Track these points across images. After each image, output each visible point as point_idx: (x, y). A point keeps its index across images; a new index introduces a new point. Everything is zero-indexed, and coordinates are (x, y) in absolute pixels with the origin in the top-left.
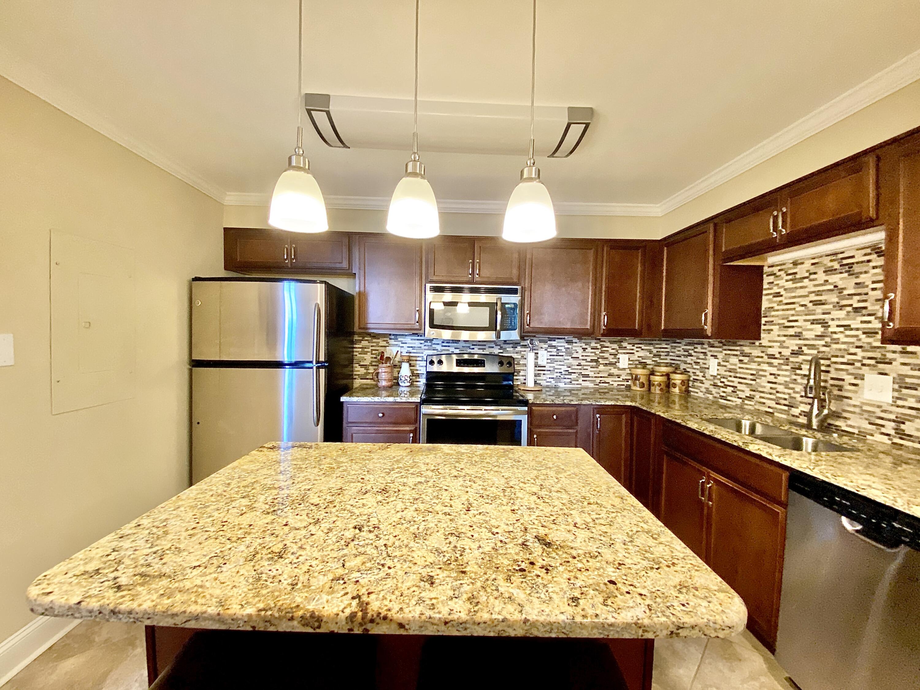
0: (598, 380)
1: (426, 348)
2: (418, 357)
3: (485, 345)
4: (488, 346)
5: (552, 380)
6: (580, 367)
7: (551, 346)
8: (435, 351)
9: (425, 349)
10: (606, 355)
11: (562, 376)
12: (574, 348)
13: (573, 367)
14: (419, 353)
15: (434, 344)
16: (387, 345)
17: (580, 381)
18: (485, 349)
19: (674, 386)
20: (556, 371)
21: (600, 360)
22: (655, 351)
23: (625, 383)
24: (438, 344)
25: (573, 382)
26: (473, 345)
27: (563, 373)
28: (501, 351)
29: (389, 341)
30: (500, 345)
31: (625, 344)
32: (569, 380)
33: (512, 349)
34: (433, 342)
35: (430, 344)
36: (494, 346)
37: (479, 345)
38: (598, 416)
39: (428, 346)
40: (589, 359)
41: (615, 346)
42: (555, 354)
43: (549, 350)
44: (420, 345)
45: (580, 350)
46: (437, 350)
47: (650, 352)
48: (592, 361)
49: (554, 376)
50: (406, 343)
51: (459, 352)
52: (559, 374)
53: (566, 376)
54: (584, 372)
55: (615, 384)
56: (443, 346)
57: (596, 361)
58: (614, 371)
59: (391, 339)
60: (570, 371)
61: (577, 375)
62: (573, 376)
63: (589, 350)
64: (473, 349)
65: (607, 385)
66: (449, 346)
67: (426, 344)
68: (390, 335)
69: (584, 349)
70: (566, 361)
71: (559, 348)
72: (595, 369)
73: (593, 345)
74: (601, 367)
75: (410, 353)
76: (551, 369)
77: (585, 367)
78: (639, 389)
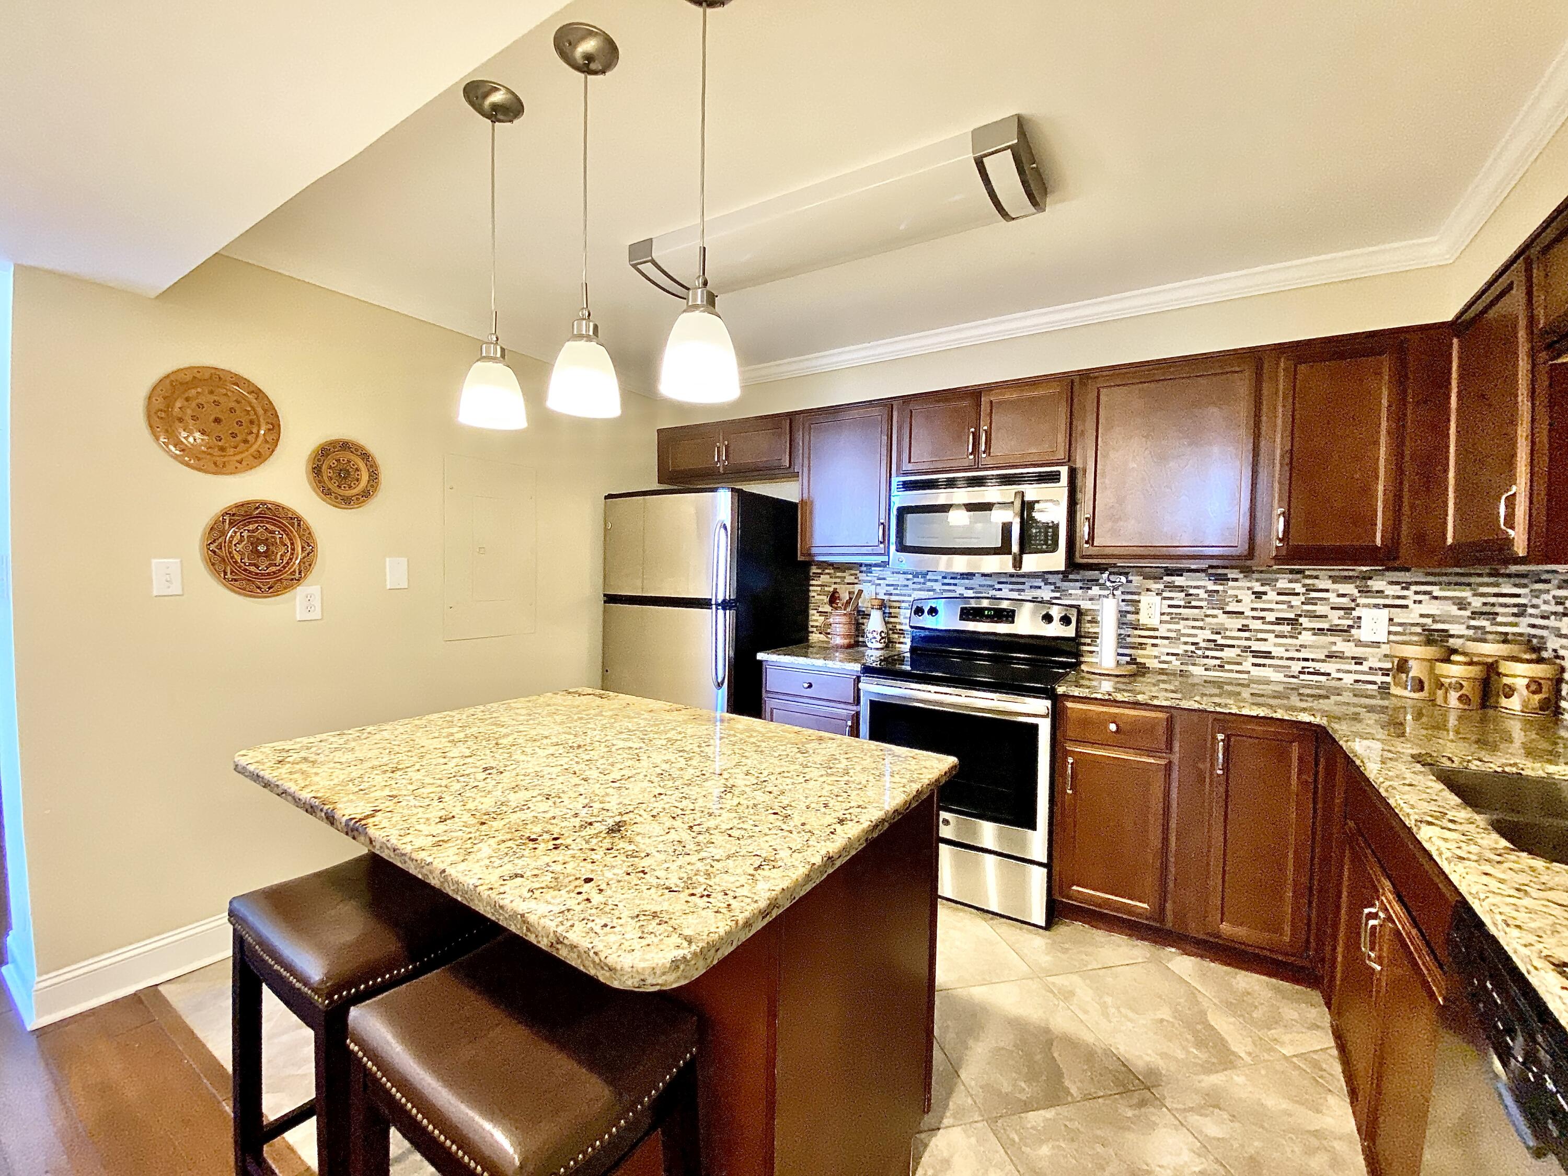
0: (1296, 667)
1: (915, 586)
2: (903, 601)
3: (1024, 583)
4: (1028, 585)
5: (1173, 658)
6: (1246, 634)
7: (1171, 587)
8: (931, 593)
9: (913, 589)
10: (1321, 609)
11: (1200, 652)
12: (1230, 592)
13: (1228, 633)
14: (905, 595)
15: (929, 580)
16: (856, 581)
17: (1247, 665)
18: (1023, 590)
19: (1509, 692)
20: (1183, 639)
21: (1301, 620)
22: (1477, 603)
23: (1379, 679)
24: (936, 581)
25: (1227, 667)
26: (999, 583)
27: (1203, 645)
28: (1058, 595)
29: (859, 575)
30: (1054, 584)
31: (1376, 584)
32: (1218, 662)
33: (1080, 592)
34: (928, 577)
35: (922, 580)
36: (1042, 584)
37: (1011, 583)
38: (1220, 737)
39: (920, 583)
40: (1271, 617)
41: (1349, 588)
42: (1182, 603)
43: (1165, 594)
44: (906, 583)
45: (1247, 597)
46: (934, 590)
47: (1462, 604)
48: (1279, 621)
49: (1180, 652)
50: (884, 579)
51: (973, 595)
52: (1193, 648)
53: (1208, 653)
54: (1256, 646)
55: (1348, 679)
56: (944, 584)
57: (1293, 622)
58: (1349, 649)
59: (861, 572)
60: (1220, 641)
61: (1238, 651)
62: (1228, 653)
63: (1272, 595)
64: (1000, 590)
65: (1323, 678)
66: (955, 585)
67: (916, 580)
68: (861, 565)
69: (1258, 595)
70: (1208, 620)
71: (1192, 591)
72: (1289, 641)
73: (1283, 584)
74: (1306, 637)
75: (891, 594)
76: (1173, 635)
77: (1260, 636)
78: (1406, 693)
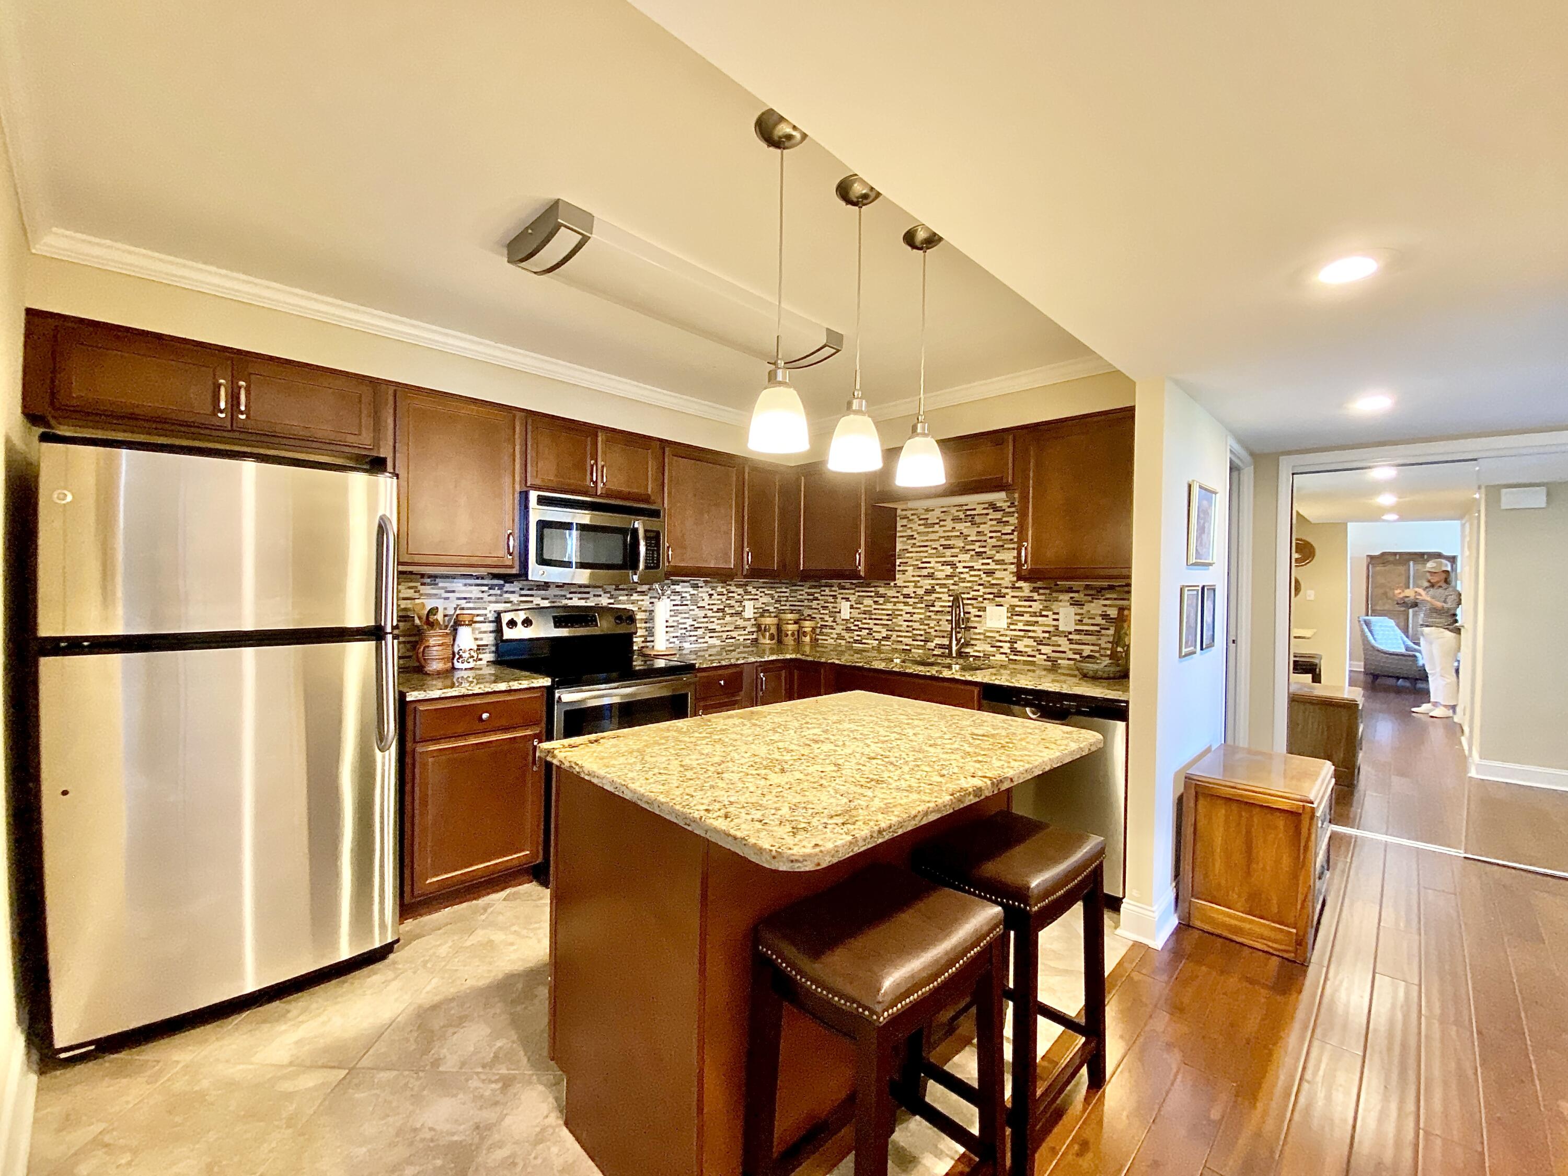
0: (724, 635)
1: (493, 599)
2: (478, 615)
3: (588, 593)
4: (592, 594)
5: (675, 640)
6: (706, 620)
7: (675, 592)
8: (509, 605)
9: (490, 602)
10: (732, 602)
11: (688, 634)
12: (700, 595)
13: (699, 620)
14: (479, 609)
15: (507, 592)
16: (417, 596)
17: (707, 639)
18: (588, 598)
19: (805, 634)
20: (681, 626)
21: (726, 609)
22: (776, 595)
23: (750, 637)
24: (513, 592)
25: (700, 641)
26: (571, 593)
27: (689, 629)
28: (612, 601)
29: (421, 588)
30: (609, 592)
31: (750, 589)
32: (695, 638)
33: (625, 598)
34: (505, 589)
35: (499, 592)
36: (601, 593)
37: (580, 593)
38: (762, 675)
39: (496, 595)
40: (715, 608)
41: (741, 591)
42: (679, 603)
43: (672, 597)
44: (481, 595)
45: (706, 597)
46: (511, 602)
47: (772, 597)
48: (719, 610)
49: (678, 634)
50: (453, 592)
51: (549, 605)
52: (684, 631)
53: (692, 633)
54: (711, 626)
55: (741, 638)
56: (521, 595)
57: (722, 610)
58: (740, 622)
59: (423, 584)
60: (697, 625)
61: (703, 630)
62: (700, 632)
63: (715, 596)
64: (571, 599)
65: (733, 640)
66: (532, 596)
67: (492, 592)
68: (423, 576)
69: (711, 595)
70: (691, 612)
71: (684, 595)
72: (722, 621)
73: (719, 589)
74: (728, 618)
75: (463, 609)
76: (675, 624)
77: (712, 620)
78: (768, 642)
